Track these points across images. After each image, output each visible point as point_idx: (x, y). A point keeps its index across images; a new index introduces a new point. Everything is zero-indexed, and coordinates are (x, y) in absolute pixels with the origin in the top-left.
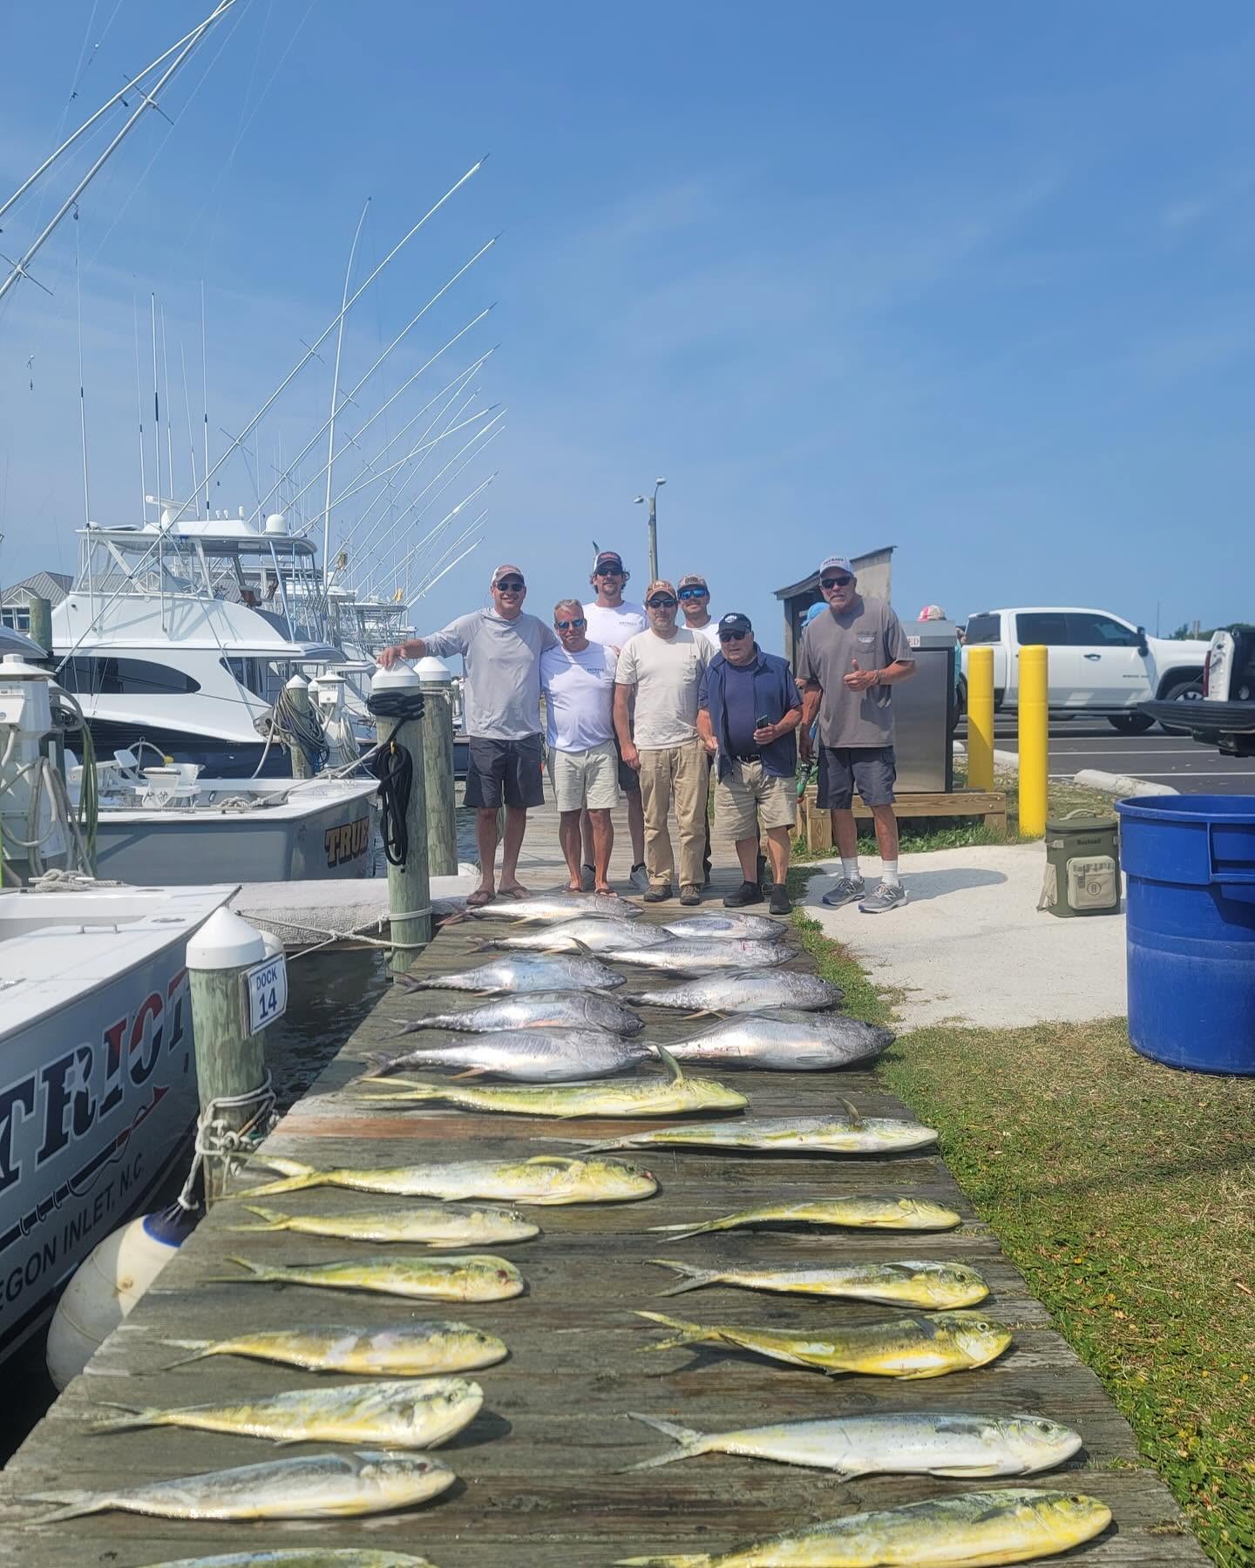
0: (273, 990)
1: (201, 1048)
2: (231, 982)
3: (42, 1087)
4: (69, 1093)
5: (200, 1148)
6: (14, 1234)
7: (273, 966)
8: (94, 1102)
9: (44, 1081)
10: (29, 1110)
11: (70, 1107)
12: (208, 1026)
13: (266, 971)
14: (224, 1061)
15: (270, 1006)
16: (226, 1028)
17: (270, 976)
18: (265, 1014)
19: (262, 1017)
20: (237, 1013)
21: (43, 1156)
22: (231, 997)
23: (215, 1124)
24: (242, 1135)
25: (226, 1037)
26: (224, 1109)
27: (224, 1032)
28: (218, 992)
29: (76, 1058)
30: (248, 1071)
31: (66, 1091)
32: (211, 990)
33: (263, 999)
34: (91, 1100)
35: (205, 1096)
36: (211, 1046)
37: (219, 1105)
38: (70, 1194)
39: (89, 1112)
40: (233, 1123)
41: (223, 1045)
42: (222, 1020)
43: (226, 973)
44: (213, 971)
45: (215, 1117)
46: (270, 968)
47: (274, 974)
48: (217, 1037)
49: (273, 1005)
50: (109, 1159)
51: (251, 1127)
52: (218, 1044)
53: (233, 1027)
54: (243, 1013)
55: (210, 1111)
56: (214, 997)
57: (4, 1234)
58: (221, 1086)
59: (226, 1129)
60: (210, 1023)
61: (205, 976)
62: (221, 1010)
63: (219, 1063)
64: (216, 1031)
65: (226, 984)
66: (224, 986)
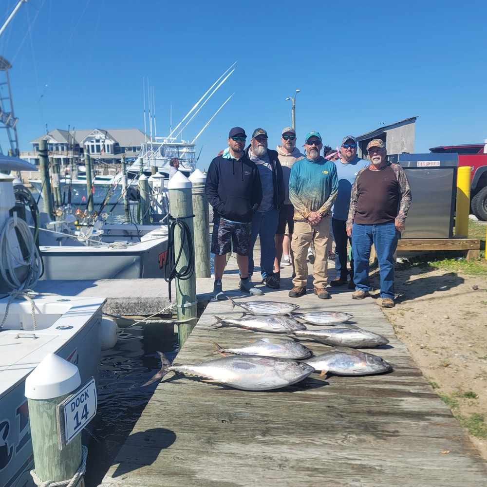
0: (86, 406)
7: (85, 390)
13: (79, 396)
15: (83, 417)
16: (50, 437)
17: (83, 398)
18: (78, 424)
19: (76, 427)
25: (51, 443)
27: (49, 440)
28: (45, 415)
30: (66, 463)
33: (77, 416)
36: (41, 449)
41: (49, 448)
42: (47, 432)
43: (48, 402)
44: (42, 400)
46: (83, 393)
47: (87, 395)
48: (44, 443)
49: (86, 416)
52: (46, 446)
56: (42, 417)
60: (40, 434)
61: (36, 403)
62: (47, 426)
63: (46, 460)
64: (44, 439)
65: (50, 409)
66: (49, 411)
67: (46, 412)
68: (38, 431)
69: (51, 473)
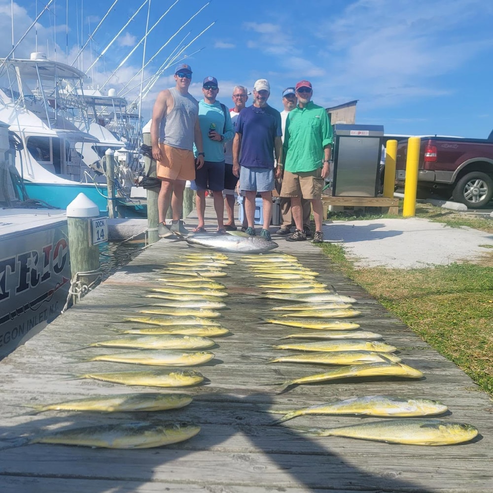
0: (103, 230)
1: (72, 252)
2: (85, 223)
3: (18, 263)
4: (29, 268)
5: (70, 291)
6: (7, 318)
7: (102, 220)
8: (39, 275)
9: (19, 260)
10: (13, 270)
11: (29, 274)
12: (75, 241)
13: (99, 221)
14: (81, 255)
15: (101, 236)
16: (83, 242)
17: (101, 224)
18: (99, 239)
19: (98, 239)
20: (87, 236)
21: (18, 290)
22: (85, 230)
23: (77, 283)
24: (90, 287)
25: (82, 247)
26: (82, 276)
27: (82, 244)
28: (79, 227)
29: (32, 256)
30: (92, 261)
31: (28, 267)
32: (76, 227)
33: (98, 232)
34: (37, 274)
35: (74, 272)
36: (77, 249)
37: (79, 275)
38: (30, 309)
39: (37, 278)
40: (85, 282)
41: (81, 249)
42: (81, 239)
43: (82, 219)
44: (78, 218)
45: (78, 280)
47: (103, 223)
48: (79, 246)
49: (103, 236)
50: (45, 299)
51: (92, 285)
52: (79, 249)
53: (85, 243)
54: (90, 236)
55: (76, 277)
56: (78, 229)
57: (2, 317)
58: (80, 268)
59: (83, 284)
61: (74, 219)
62: (81, 235)
63: (79, 257)
64: (79, 244)
65: (83, 224)
66: (82, 225)
67: (81, 226)
68: (75, 238)
69: (82, 266)
